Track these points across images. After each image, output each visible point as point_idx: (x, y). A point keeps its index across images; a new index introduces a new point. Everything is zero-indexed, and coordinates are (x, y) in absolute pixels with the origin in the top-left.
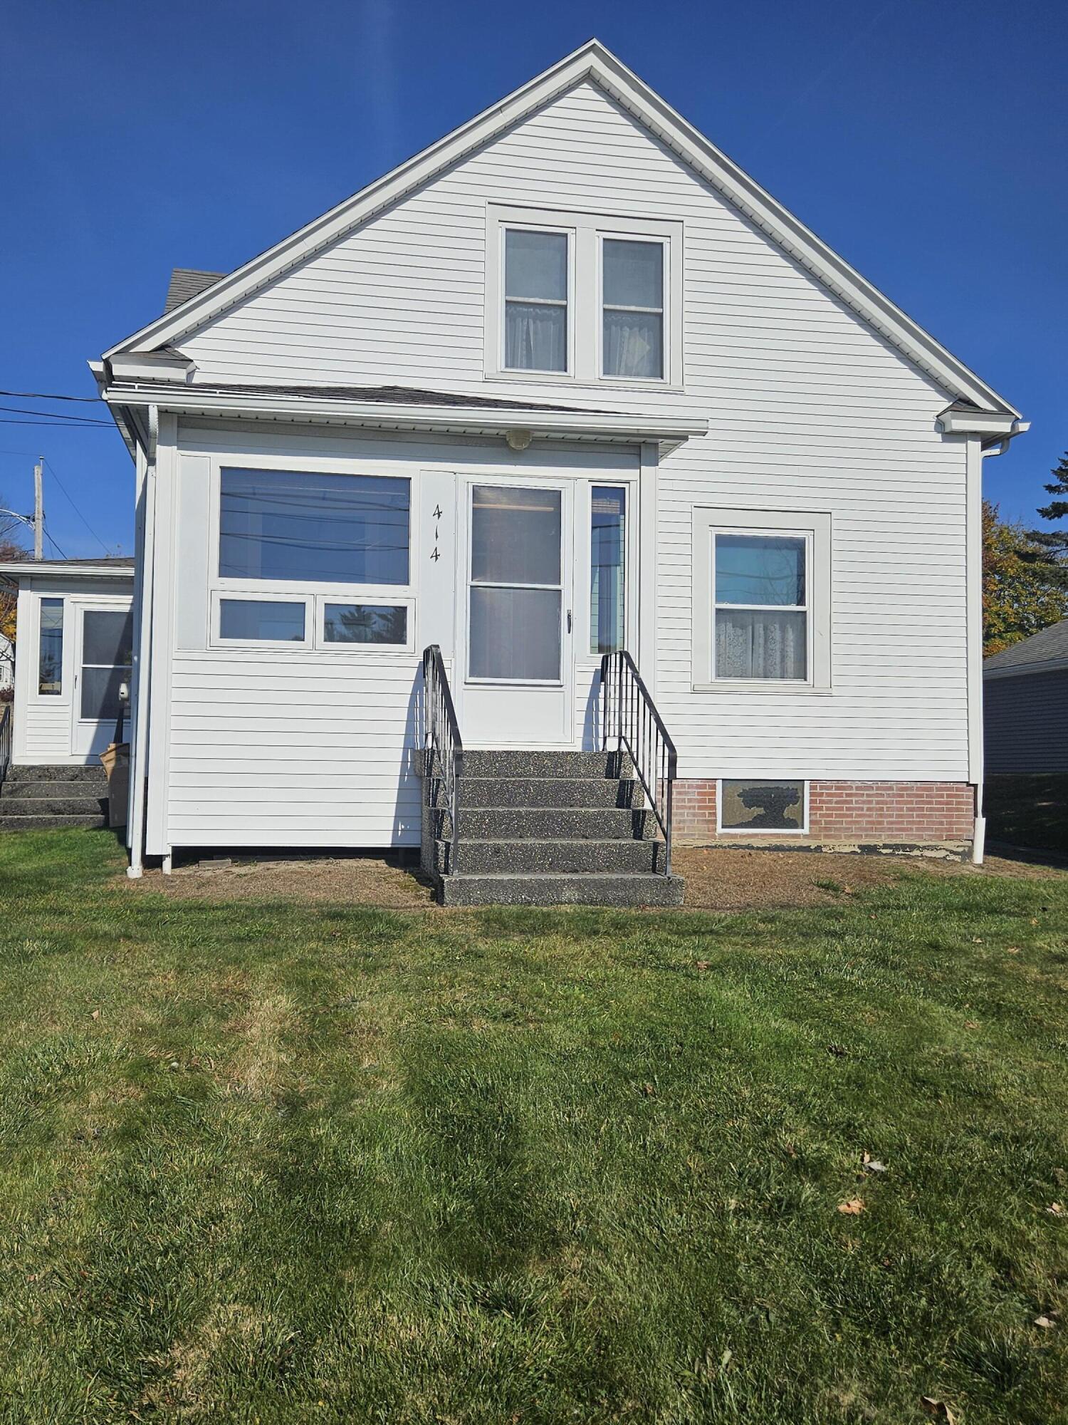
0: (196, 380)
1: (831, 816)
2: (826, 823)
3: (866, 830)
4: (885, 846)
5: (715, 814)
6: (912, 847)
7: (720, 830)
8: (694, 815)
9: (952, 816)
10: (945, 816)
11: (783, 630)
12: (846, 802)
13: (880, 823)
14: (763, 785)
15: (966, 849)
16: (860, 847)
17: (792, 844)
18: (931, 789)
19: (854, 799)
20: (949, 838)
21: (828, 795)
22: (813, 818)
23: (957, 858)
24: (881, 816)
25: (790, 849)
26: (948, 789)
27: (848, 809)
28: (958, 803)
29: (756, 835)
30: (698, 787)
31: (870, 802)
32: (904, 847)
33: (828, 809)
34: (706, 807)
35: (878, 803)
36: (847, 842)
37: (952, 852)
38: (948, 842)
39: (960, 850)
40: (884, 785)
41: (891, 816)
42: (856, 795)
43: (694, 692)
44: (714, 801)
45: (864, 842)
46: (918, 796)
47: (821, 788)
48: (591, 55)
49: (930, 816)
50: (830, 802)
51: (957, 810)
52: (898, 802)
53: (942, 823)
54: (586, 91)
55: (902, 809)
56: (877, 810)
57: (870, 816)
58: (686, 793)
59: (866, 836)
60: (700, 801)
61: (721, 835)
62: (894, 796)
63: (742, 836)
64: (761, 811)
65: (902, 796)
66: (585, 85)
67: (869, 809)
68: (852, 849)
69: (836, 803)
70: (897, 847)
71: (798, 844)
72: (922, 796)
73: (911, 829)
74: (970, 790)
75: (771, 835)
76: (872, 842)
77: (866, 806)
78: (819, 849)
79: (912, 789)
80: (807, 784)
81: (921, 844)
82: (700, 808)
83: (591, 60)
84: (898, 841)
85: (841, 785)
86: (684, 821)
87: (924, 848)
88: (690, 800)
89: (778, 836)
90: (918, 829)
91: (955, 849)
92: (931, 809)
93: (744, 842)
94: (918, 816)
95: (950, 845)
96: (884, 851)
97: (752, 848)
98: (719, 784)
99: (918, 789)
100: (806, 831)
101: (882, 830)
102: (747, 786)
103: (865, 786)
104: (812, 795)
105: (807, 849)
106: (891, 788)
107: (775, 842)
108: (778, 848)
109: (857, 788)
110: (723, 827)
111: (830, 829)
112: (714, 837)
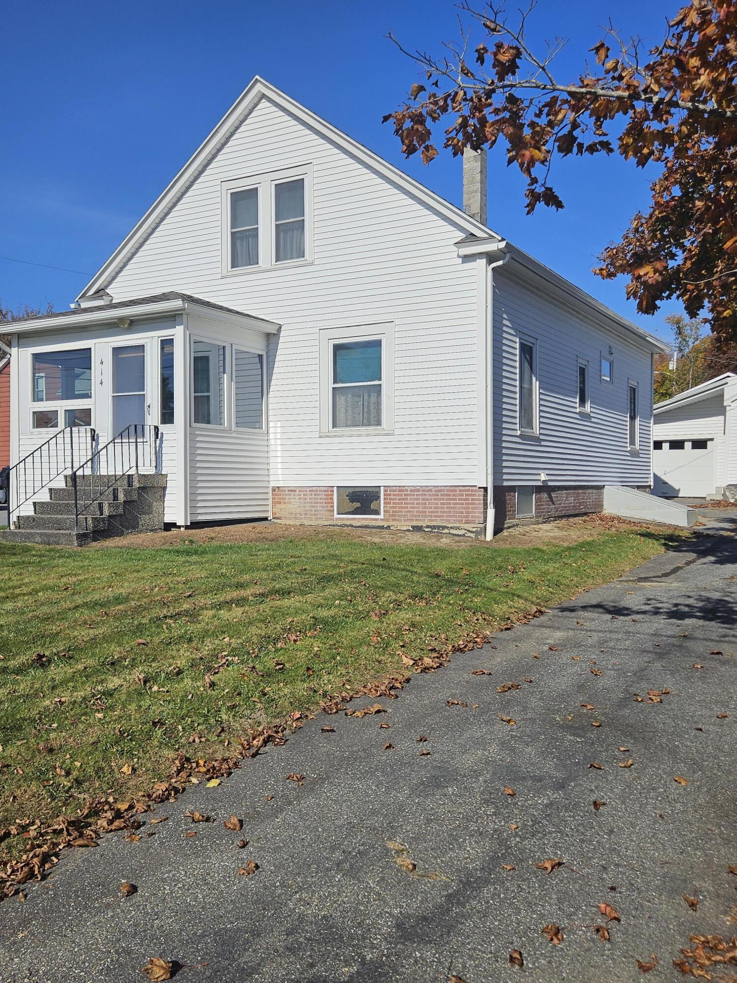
0: (114, 302)
1: (395, 507)
2: (393, 512)
3: (416, 516)
4: (427, 527)
5: (333, 507)
6: (444, 528)
7: (336, 516)
8: (323, 507)
9: (468, 508)
10: (464, 508)
11: (369, 396)
12: (404, 499)
13: (425, 512)
14: (359, 490)
15: (479, 529)
16: (412, 527)
17: (374, 524)
18: (456, 491)
19: (409, 497)
20: (467, 522)
21: (394, 495)
22: (386, 509)
23: (473, 535)
24: (425, 508)
25: (374, 527)
26: (466, 491)
27: (405, 503)
28: (473, 500)
29: (355, 519)
30: (325, 491)
31: (418, 499)
32: (438, 527)
33: (394, 503)
34: (329, 503)
35: (423, 500)
36: (406, 523)
37: (469, 531)
38: (466, 525)
39: (474, 530)
40: (426, 489)
41: (431, 508)
42: (410, 495)
43: (320, 437)
44: (332, 499)
45: (415, 524)
46: (447, 495)
47: (390, 491)
48: (259, 84)
49: (455, 508)
50: (395, 499)
51: (472, 504)
52: (435, 499)
53: (462, 513)
54: (264, 104)
55: (437, 504)
56: (422, 504)
57: (418, 508)
58: (319, 495)
59: (416, 520)
60: (327, 499)
61: (337, 519)
62: (433, 495)
63: (348, 519)
64: (358, 505)
65: (438, 495)
66: (264, 100)
67: (418, 504)
68: (408, 528)
69: (399, 499)
70: (434, 527)
71: (377, 525)
72: (450, 495)
73: (443, 516)
74: (481, 491)
75: (363, 519)
76: (419, 524)
77: (416, 502)
78: (389, 527)
79: (443, 491)
80: (382, 488)
81: (449, 525)
82: (326, 503)
83: (259, 87)
84: (435, 524)
85: (401, 489)
86: (318, 510)
87: (451, 528)
88: (320, 499)
89: (366, 519)
90: (447, 516)
91: (471, 529)
92: (456, 504)
93: (348, 523)
94: (447, 508)
95: (468, 527)
96: (426, 530)
97: (353, 526)
98: (335, 489)
99: (447, 491)
100: (381, 516)
101: (425, 516)
102: (351, 490)
103: (415, 489)
104: (385, 495)
105: (382, 527)
106: (431, 491)
107: (365, 523)
108: (366, 527)
109: (411, 491)
110: (338, 514)
111: (395, 516)
112: (333, 519)
